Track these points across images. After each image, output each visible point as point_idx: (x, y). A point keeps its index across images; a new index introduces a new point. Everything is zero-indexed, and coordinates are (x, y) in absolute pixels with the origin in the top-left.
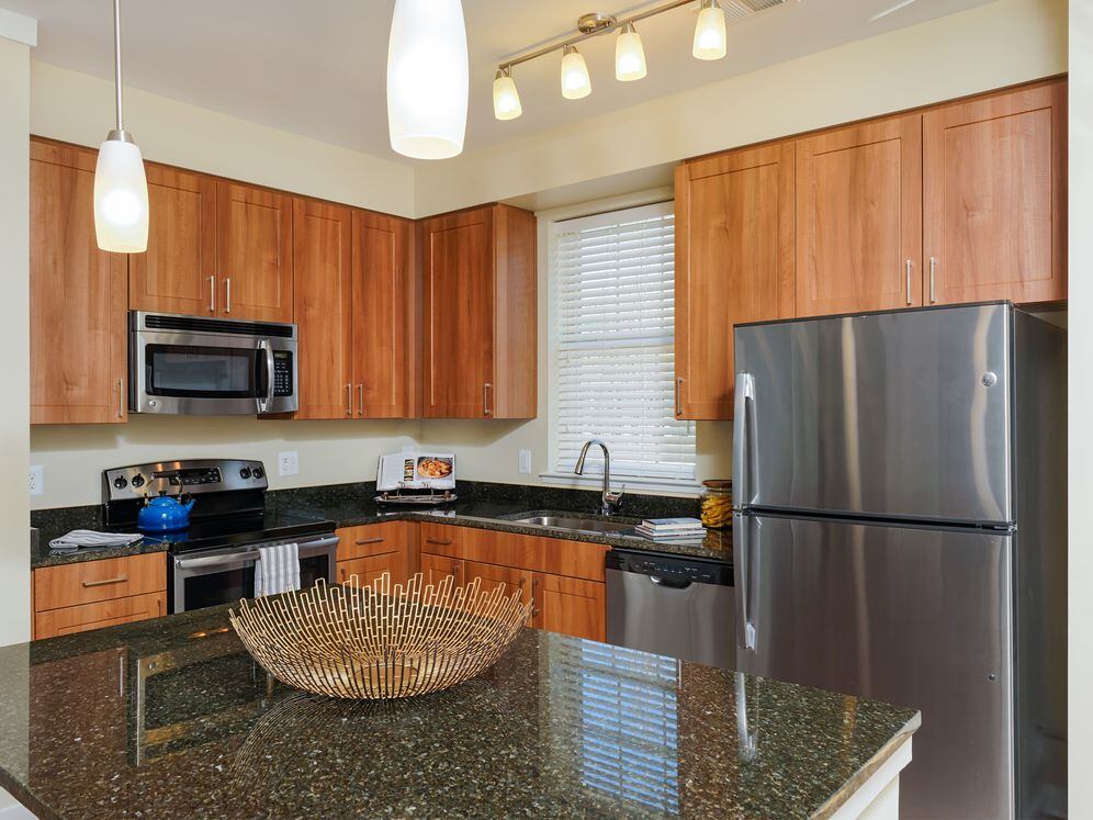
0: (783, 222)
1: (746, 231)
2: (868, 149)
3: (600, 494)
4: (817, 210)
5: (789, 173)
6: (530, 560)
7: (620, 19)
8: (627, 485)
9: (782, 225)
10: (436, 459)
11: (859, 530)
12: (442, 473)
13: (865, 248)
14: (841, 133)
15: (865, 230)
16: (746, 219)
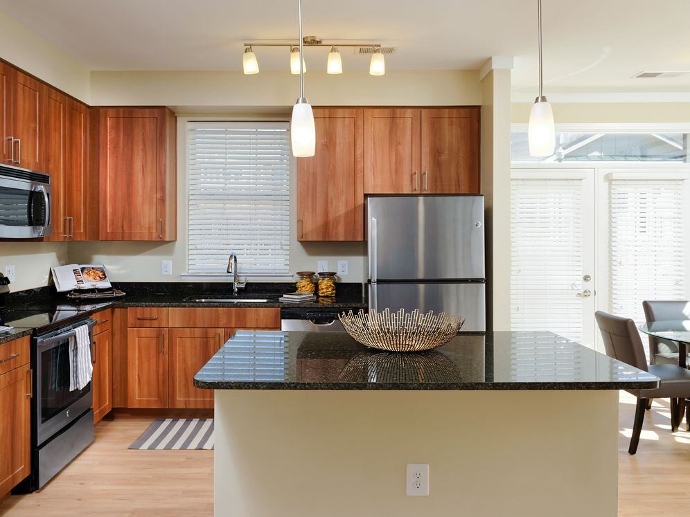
0: (358, 146)
1: (338, 148)
2: (398, 120)
3: (231, 284)
4: (374, 144)
5: (360, 123)
6: (223, 322)
7: (323, 43)
8: (248, 278)
9: (357, 148)
10: (93, 268)
11: (422, 286)
12: (101, 278)
13: (396, 163)
14: (386, 110)
15: (396, 155)
16: (338, 141)
